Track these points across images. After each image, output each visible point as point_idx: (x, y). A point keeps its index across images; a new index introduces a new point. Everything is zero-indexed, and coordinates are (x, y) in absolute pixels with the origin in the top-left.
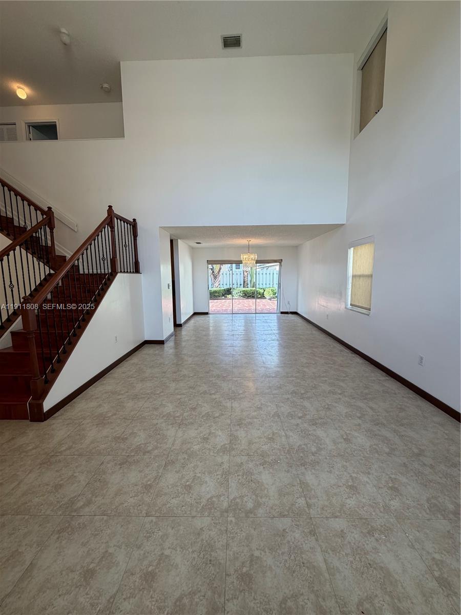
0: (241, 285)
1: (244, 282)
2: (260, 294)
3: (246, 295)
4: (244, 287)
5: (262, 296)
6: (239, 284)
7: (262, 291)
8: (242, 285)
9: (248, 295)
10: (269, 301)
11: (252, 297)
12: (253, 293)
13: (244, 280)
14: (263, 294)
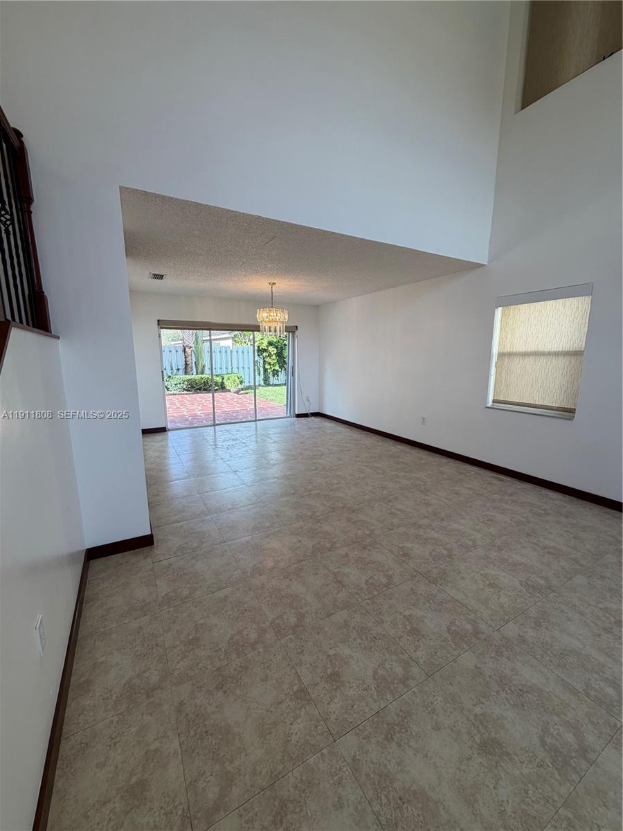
0: (178, 370)
1: (186, 365)
2: (216, 384)
3: (192, 387)
4: (186, 373)
5: (222, 387)
6: (175, 369)
7: (219, 380)
8: (182, 371)
9: (197, 387)
10: (237, 395)
11: (205, 390)
12: (206, 383)
13: (185, 361)
14: (223, 383)
